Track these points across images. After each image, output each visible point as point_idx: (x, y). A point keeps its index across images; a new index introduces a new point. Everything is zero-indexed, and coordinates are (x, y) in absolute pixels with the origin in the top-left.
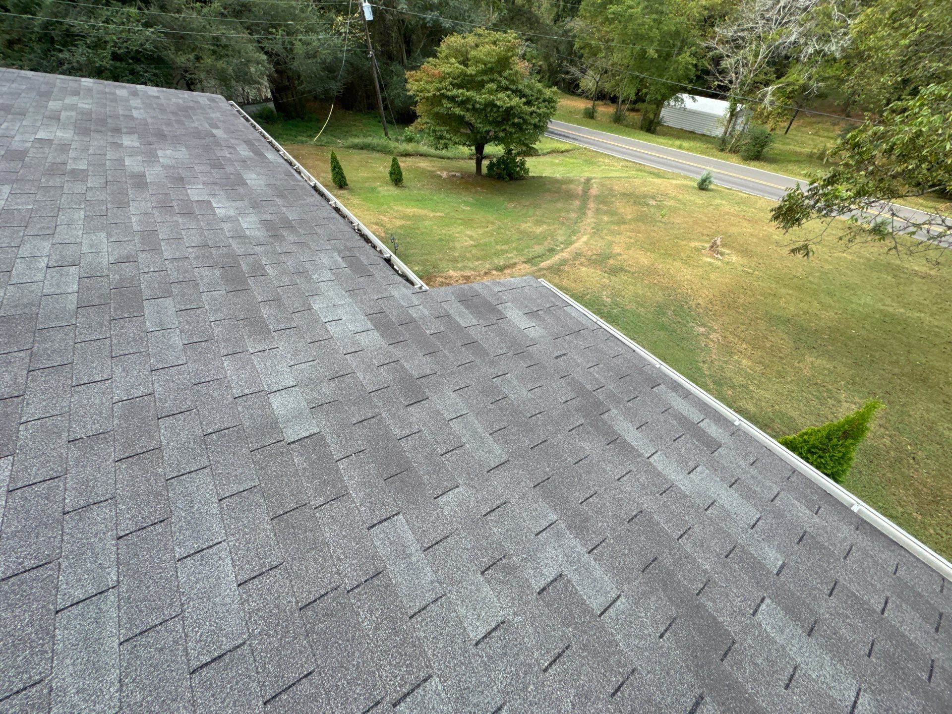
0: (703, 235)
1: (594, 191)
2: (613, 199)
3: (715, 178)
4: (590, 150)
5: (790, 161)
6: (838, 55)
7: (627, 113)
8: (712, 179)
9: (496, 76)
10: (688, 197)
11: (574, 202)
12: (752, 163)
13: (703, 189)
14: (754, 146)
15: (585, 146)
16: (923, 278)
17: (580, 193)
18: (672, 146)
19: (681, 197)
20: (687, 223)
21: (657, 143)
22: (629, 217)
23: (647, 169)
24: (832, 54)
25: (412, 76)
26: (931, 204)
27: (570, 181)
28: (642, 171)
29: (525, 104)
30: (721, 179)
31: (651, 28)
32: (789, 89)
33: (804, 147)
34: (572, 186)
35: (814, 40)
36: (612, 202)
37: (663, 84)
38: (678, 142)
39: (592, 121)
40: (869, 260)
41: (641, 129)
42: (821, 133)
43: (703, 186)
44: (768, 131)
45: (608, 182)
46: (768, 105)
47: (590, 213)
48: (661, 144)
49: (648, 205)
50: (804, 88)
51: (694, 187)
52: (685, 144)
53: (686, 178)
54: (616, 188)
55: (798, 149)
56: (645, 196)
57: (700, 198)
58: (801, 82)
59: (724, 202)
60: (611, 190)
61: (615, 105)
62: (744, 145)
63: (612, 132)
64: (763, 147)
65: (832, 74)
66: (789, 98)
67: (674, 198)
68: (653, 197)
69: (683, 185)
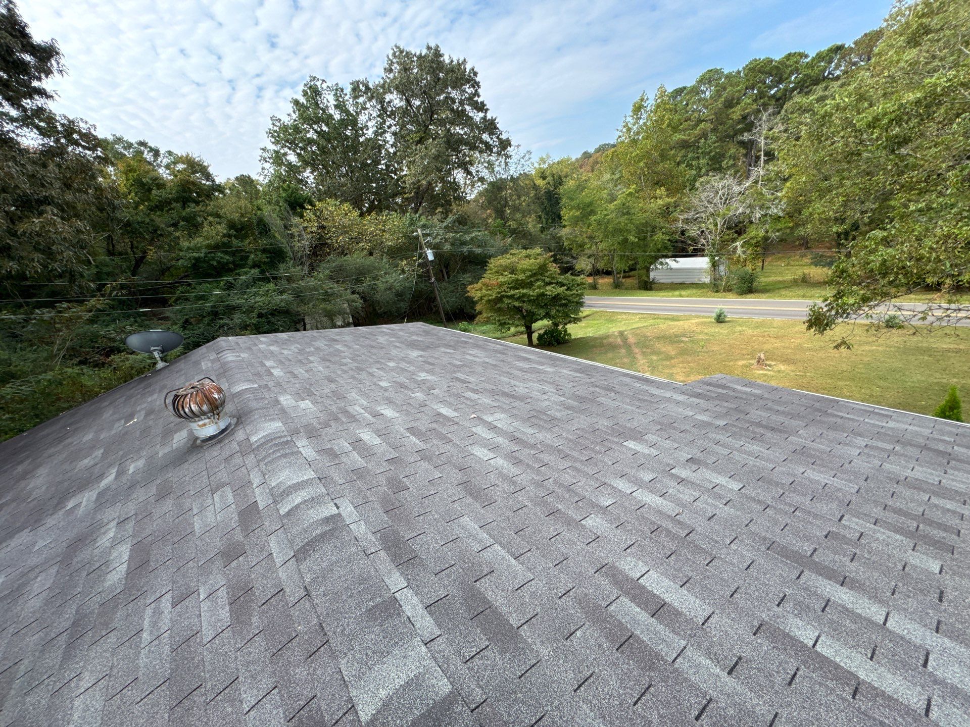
0: (744, 355)
1: (632, 340)
2: (652, 343)
3: (728, 312)
4: (606, 312)
5: (779, 289)
6: (781, 214)
7: (624, 280)
8: (725, 314)
9: (540, 277)
10: (713, 330)
11: (620, 351)
12: (748, 296)
13: (721, 322)
14: (744, 284)
15: (602, 309)
16: (957, 352)
17: (621, 343)
18: (673, 296)
19: (706, 331)
20: (724, 348)
21: (659, 296)
22: (673, 353)
23: (661, 317)
24: (776, 214)
25: (473, 288)
26: (923, 297)
27: (607, 337)
28: (658, 318)
29: (567, 290)
30: (731, 313)
31: (626, 225)
32: (754, 242)
33: (784, 276)
34: (611, 340)
35: (757, 208)
36: (652, 345)
37: (647, 256)
38: (677, 293)
39: (597, 291)
40: (899, 348)
41: (640, 288)
42: (792, 263)
43: (720, 319)
44: (750, 271)
45: (638, 331)
46: (741, 254)
47: (639, 356)
48: (663, 296)
49: (683, 342)
50: (766, 239)
51: (712, 322)
52: (683, 293)
53: (698, 317)
54: (648, 334)
55: (780, 279)
56: (676, 336)
57: (722, 329)
58: (761, 235)
59: (744, 328)
60: (645, 336)
61: (611, 277)
62: (735, 284)
63: (617, 295)
64: (751, 282)
65: (783, 226)
66: (756, 246)
67: (701, 333)
68: (684, 336)
69: (702, 322)
